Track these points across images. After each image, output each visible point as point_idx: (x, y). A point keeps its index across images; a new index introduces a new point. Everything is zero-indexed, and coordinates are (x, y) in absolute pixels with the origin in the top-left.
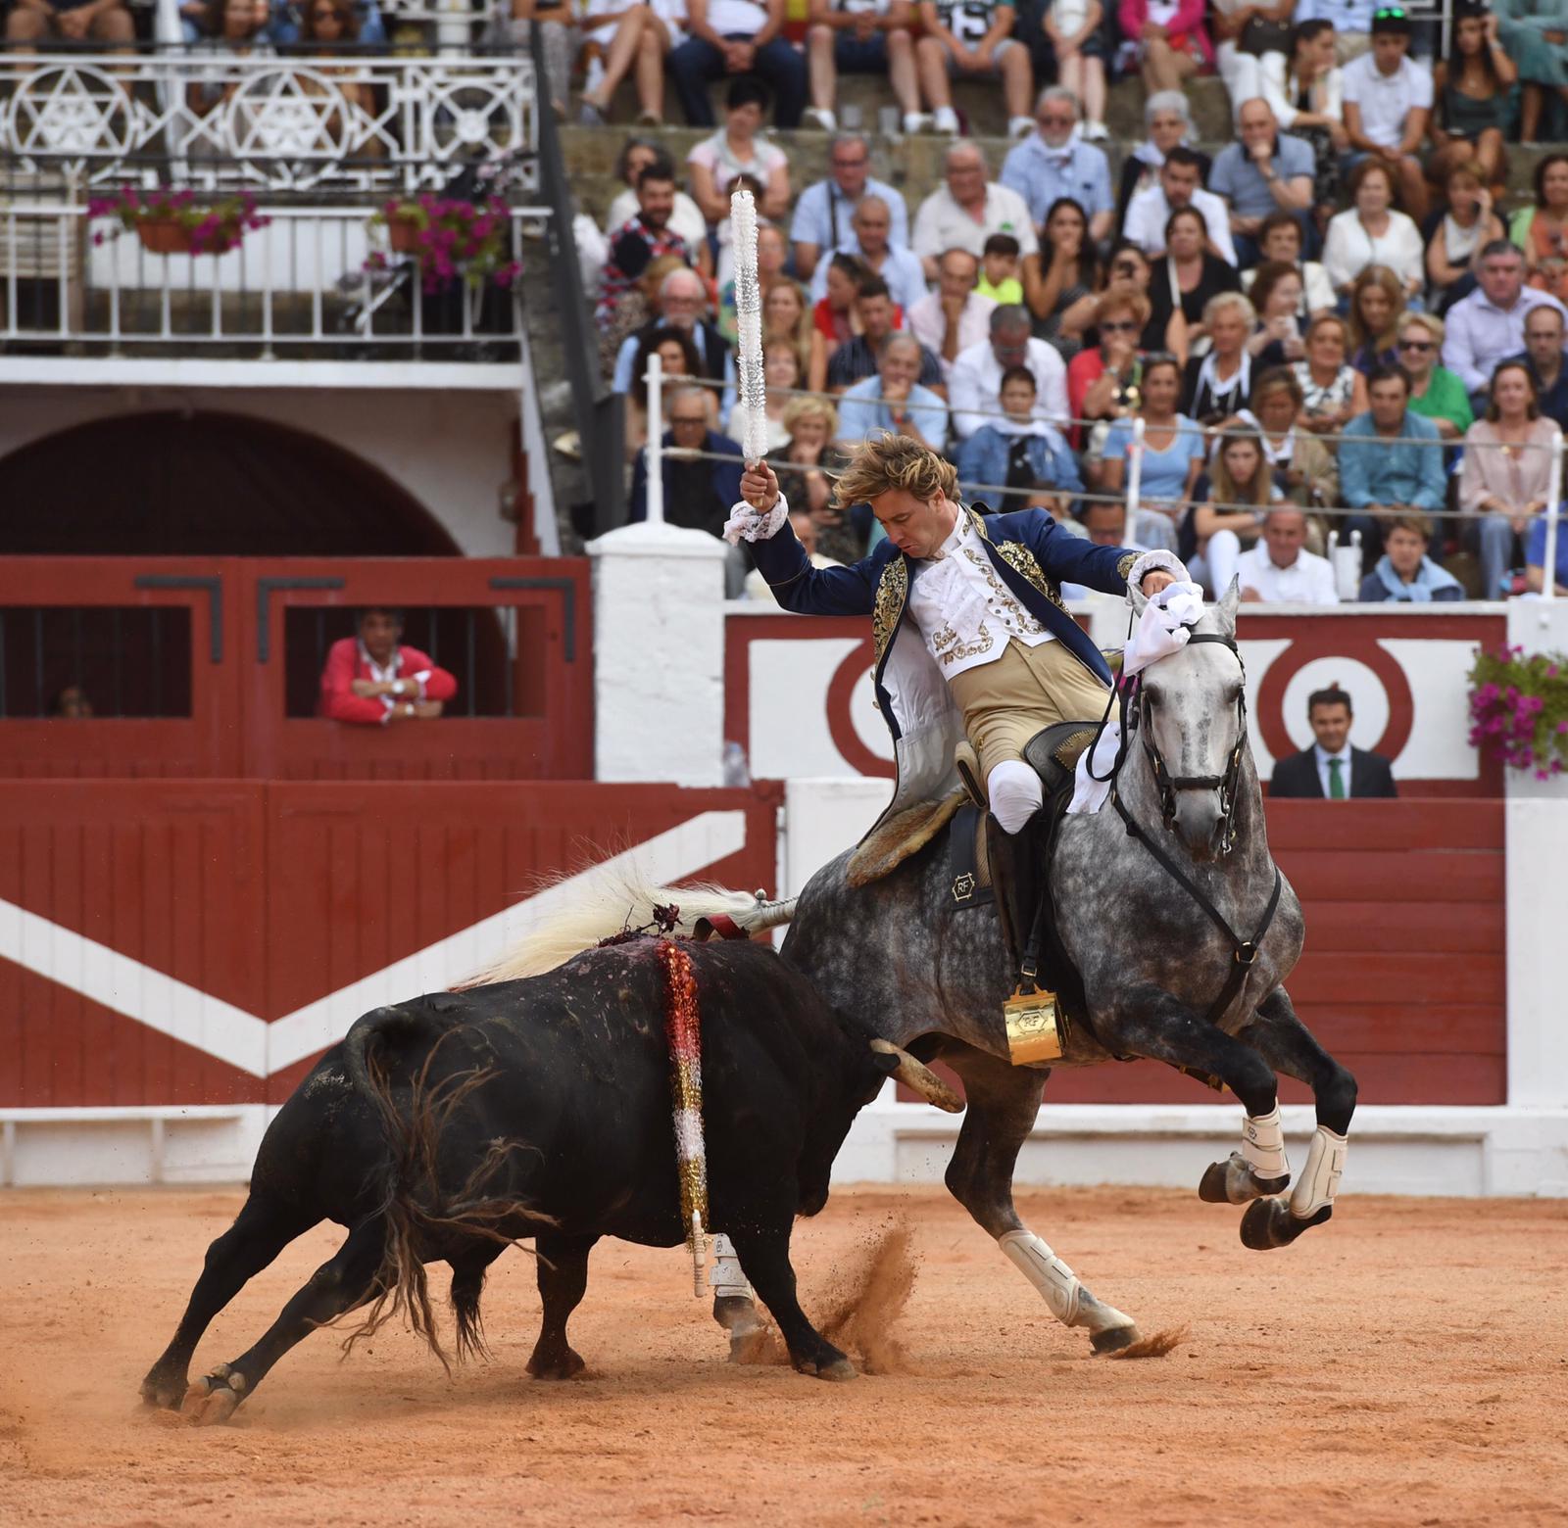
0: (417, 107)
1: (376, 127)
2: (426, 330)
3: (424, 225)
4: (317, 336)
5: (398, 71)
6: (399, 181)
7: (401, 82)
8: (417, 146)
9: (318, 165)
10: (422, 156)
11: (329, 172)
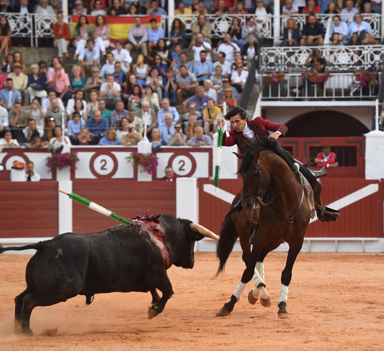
0: (367, 54)
1: (360, 58)
2: (363, 95)
3: (361, 76)
4: (343, 97)
5: (363, 48)
6: (364, 68)
7: (364, 50)
8: (367, 61)
9: (349, 65)
10: (368, 63)
11: (351, 67)
